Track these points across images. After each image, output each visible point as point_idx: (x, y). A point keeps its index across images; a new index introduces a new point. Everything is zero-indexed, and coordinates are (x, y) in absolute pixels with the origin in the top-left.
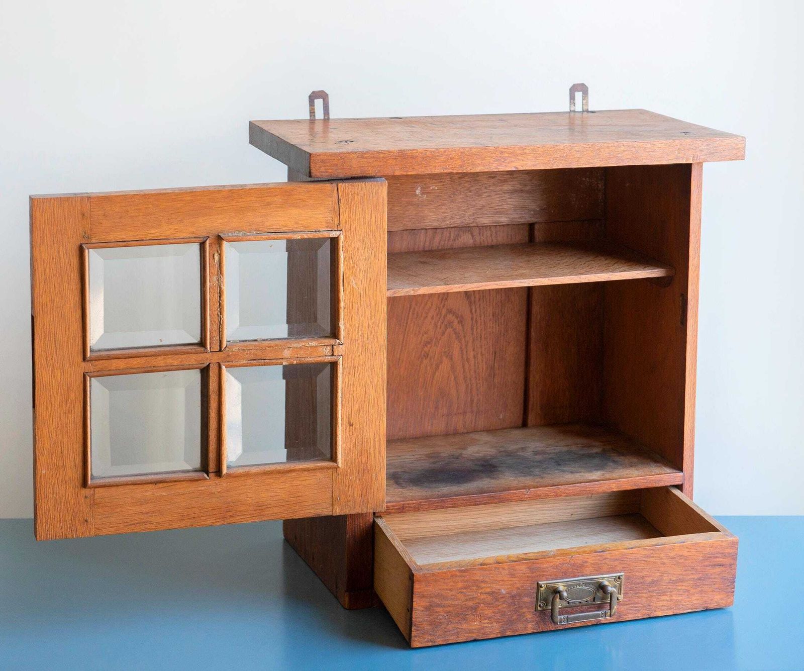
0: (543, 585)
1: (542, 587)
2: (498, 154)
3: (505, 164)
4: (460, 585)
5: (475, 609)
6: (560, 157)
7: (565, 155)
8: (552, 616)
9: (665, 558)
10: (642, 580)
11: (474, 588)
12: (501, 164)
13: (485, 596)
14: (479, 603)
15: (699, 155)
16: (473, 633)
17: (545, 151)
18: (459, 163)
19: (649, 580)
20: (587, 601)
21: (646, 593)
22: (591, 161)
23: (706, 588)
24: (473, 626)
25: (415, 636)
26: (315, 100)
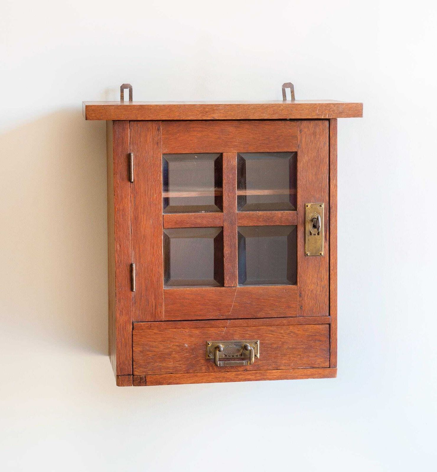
0: (210, 344)
1: (209, 344)
2: (202, 109)
3: (206, 115)
4: (160, 340)
5: (170, 354)
6: (242, 112)
7: (245, 111)
8: (215, 362)
9: (284, 333)
10: (270, 346)
11: (169, 342)
12: (204, 116)
13: (175, 347)
14: (172, 351)
15: (332, 113)
16: (170, 369)
17: (232, 108)
18: (177, 114)
19: (275, 346)
20: (237, 356)
21: (274, 354)
22: (262, 115)
23: (311, 354)
24: (169, 365)
25: (136, 368)
26: (124, 89)
